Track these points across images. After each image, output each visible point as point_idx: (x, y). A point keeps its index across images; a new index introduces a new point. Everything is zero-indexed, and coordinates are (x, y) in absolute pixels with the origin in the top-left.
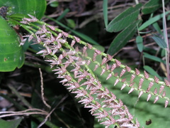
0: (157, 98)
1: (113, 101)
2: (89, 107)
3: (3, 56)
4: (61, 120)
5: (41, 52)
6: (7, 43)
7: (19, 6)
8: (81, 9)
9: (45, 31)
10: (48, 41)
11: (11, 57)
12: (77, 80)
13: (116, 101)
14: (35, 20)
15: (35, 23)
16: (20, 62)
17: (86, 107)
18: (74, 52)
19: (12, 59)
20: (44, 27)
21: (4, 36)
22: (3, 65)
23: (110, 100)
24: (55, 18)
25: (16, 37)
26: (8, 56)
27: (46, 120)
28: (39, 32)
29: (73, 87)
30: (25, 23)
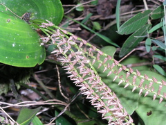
0: (147, 93)
1: (108, 94)
2: (90, 98)
3: (25, 55)
4: (82, 112)
5: (55, 51)
6: (29, 43)
7: (41, 12)
8: (107, 12)
9: (59, 34)
10: (61, 43)
11: (32, 55)
12: (81, 75)
13: (111, 94)
14: (51, 24)
15: (52, 27)
16: (40, 60)
17: (88, 98)
18: (81, 53)
19: (33, 57)
20: (58, 30)
21: (27, 37)
22: (26, 62)
23: (106, 93)
24: (81, 21)
25: (37, 39)
26: (30, 54)
27: (65, 109)
28: (54, 35)
29: (78, 81)
30: (44, 27)
